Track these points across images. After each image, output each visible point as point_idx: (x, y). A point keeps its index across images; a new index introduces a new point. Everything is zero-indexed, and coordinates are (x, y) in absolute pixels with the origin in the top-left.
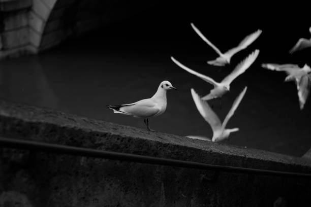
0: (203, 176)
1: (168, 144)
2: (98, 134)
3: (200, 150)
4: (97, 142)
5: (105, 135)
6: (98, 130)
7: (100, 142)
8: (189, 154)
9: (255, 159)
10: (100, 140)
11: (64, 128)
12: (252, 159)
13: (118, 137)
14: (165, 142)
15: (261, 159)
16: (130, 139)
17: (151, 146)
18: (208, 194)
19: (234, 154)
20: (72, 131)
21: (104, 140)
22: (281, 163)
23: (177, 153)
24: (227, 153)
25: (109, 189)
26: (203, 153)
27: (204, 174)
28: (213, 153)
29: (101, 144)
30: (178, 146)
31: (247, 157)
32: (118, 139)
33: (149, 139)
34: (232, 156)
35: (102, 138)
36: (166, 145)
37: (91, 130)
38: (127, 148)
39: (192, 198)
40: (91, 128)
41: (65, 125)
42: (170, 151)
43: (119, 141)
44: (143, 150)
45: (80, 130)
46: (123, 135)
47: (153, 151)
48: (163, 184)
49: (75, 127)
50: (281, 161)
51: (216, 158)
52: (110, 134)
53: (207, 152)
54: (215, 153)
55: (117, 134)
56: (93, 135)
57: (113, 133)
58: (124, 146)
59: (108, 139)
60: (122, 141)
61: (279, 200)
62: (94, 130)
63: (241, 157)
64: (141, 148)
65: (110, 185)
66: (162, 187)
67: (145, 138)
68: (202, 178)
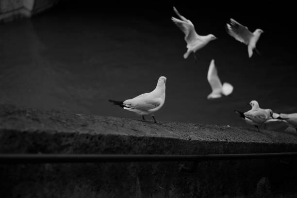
0: (182, 165)
1: (143, 137)
2: (64, 135)
3: (178, 140)
4: (64, 143)
5: (72, 135)
6: (65, 131)
7: (67, 143)
8: (166, 145)
9: (237, 143)
10: (67, 141)
11: (25, 132)
12: (233, 142)
13: (87, 136)
14: (140, 135)
15: (244, 141)
16: (100, 137)
17: (124, 141)
18: (188, 183)
19: (214, 140)
20: (35, 135)
21: (71, 141)
22: (264, 144)
23: (153, 145)
24: (207, 139)
25: (78, 191)
26: (181, 142)
27: (182, 163)
28: (192, 141)
29: (69, 145)
30: (154, 138)
31: (229, 141)
32: (87, 138)
33: (121, 134)
34: (213, 142)
35: (69, 139)
36: (140, 139)
37: (56, 131)
38: (97, 146)
39: (170, 189)
40: (56, 129)
41: (26, 129)
42: (145, 144)
43: (88, 140)
44: (116, 146)
45: (44, 133)
46: (92, 133)
47: (127, 146)
48: (138, 179)
49: (37, 131)
50: (264, 142)
51: (195, 146)
52: (78, 133)
53: (185, 141)
54: (194, 141)
55: (86, 132)
56: (58, 137)
57: (81, 132)
58: (93, 144)
59: (75, 139)
60: (91, 139)
61: (263, 181)
62: (60, 131)
63: (222, 143)
64: (113, 145)
65: (80, 186)
66: (138, 182)
67: (117, 133)
68: (180, 168)
